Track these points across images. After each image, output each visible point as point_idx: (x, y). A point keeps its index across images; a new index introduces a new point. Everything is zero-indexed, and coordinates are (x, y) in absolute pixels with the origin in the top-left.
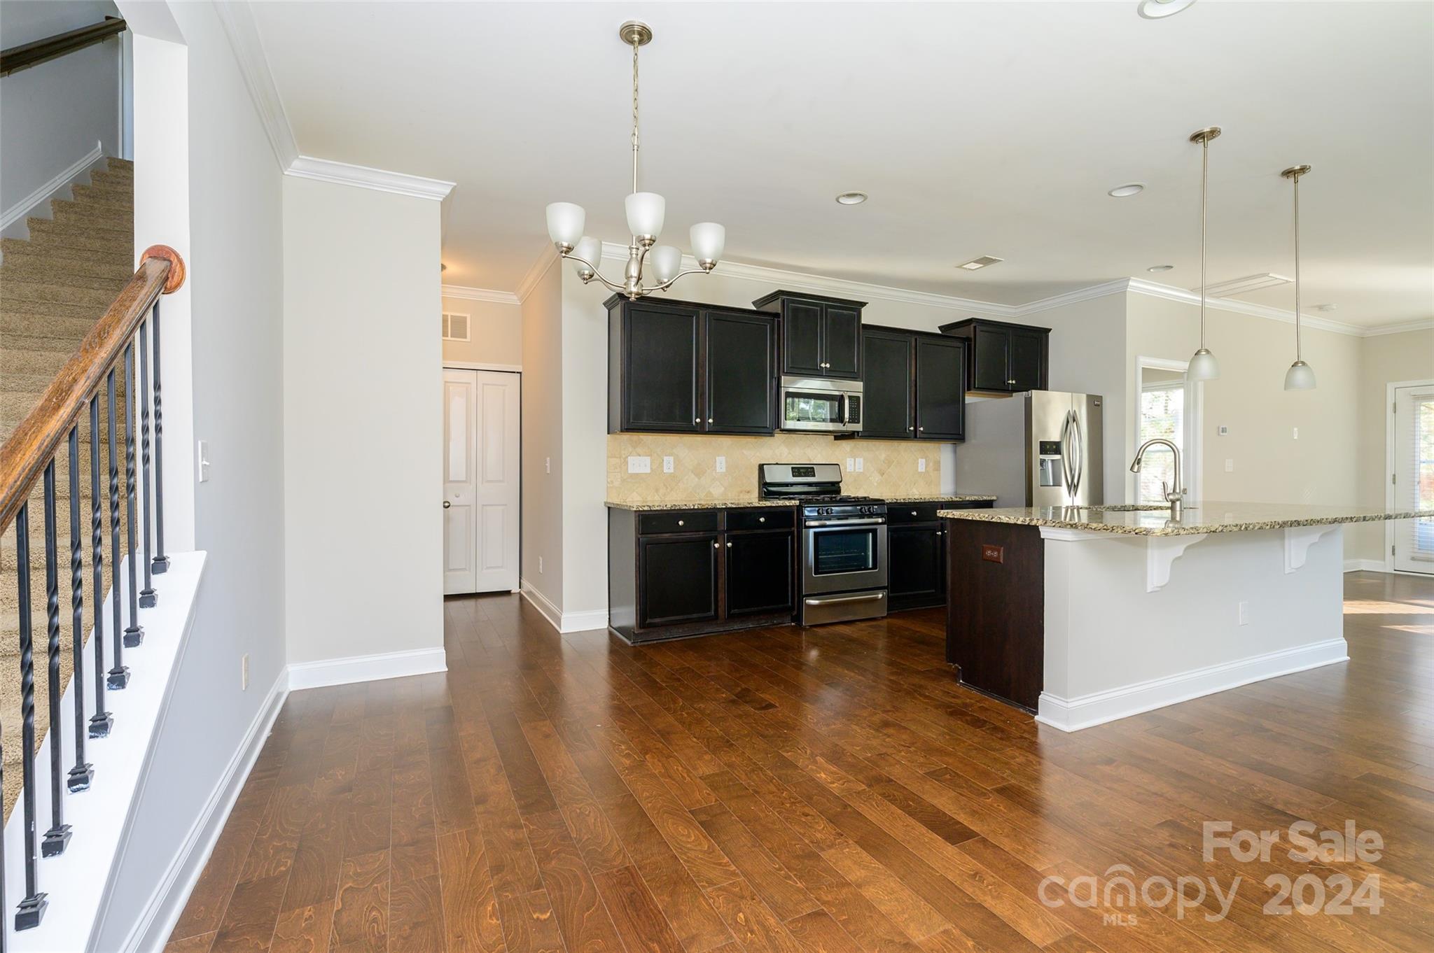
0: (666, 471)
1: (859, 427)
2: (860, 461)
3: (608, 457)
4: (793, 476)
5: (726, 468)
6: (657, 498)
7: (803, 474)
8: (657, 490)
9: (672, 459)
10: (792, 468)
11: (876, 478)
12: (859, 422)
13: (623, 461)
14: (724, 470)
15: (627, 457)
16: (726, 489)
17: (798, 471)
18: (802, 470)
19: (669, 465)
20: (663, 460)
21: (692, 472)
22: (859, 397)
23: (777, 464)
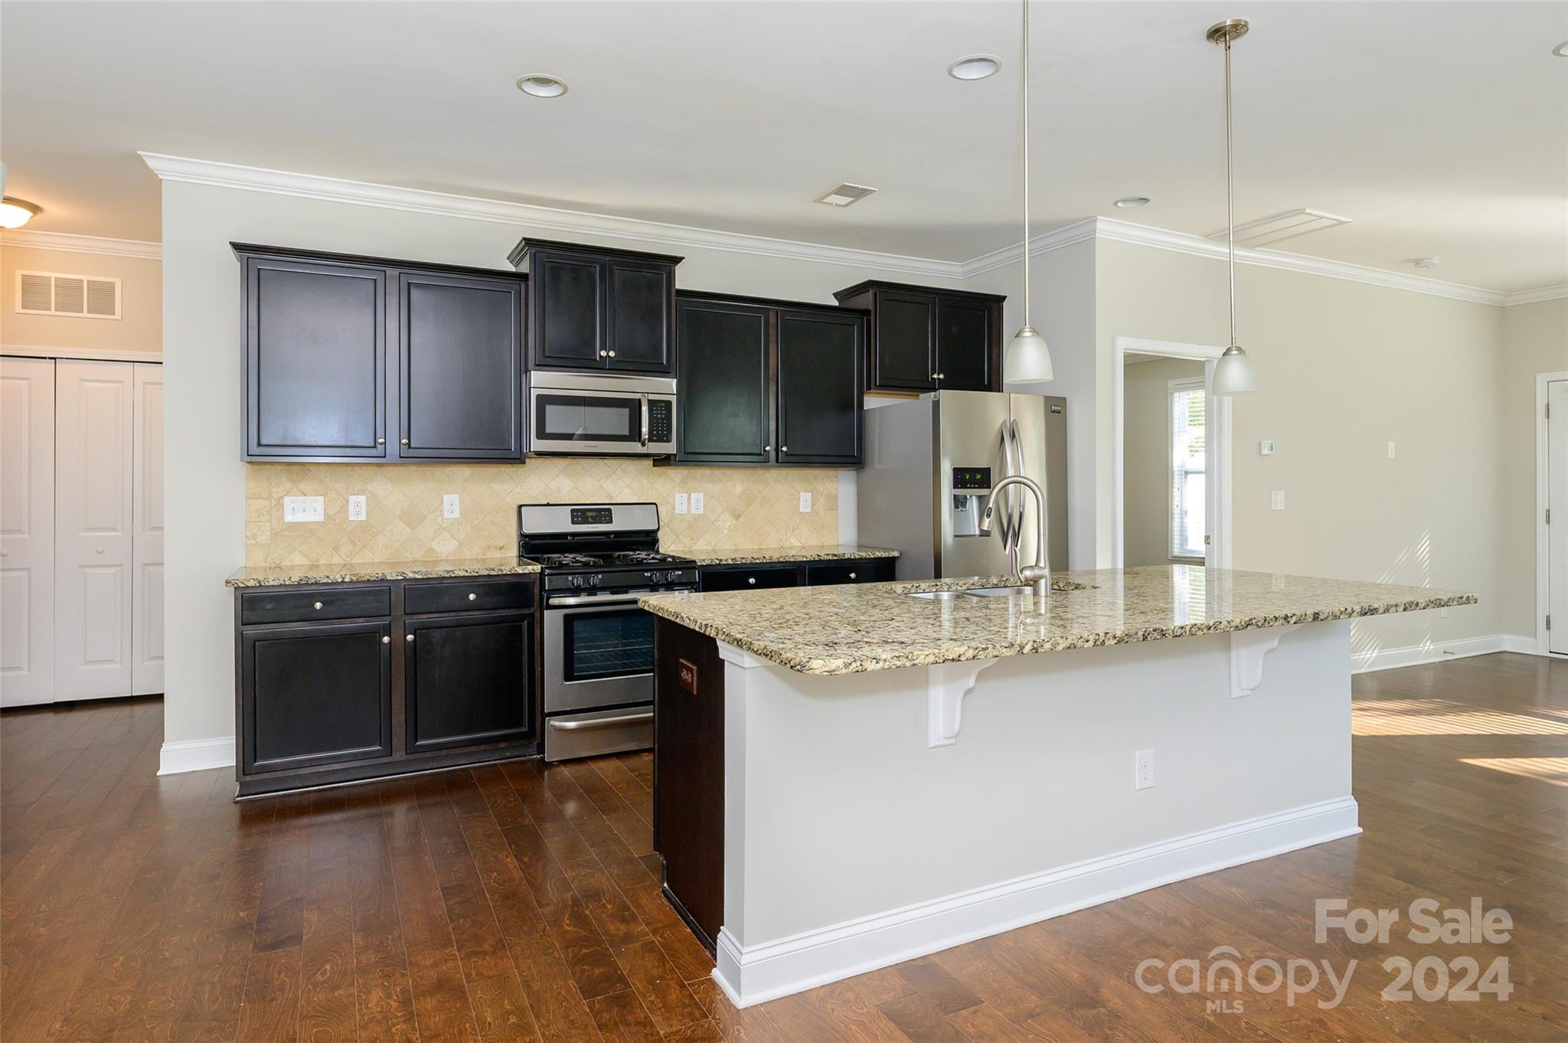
0: (352, 517)
1: (670, 448)
2: (698, 497)
3: (248, 498)
4: (573, 523)
5: (461, 512)
6: (337, 560)
7: (590, 520)
8: (336, 549)
9: (362, 499)
10: (572, 511)
11: (727, 522)
12: (669, 441)
13: (274, 503)
14: (457, 515)
15: (282, 498)
16: (460, 544)
17: (580, 514)
18: (589, 514)
19: (358, 507)
20: (348, 501)
21: (399, 518)
22: (669, 403)
23: (548, 505)
